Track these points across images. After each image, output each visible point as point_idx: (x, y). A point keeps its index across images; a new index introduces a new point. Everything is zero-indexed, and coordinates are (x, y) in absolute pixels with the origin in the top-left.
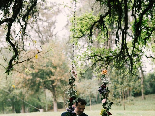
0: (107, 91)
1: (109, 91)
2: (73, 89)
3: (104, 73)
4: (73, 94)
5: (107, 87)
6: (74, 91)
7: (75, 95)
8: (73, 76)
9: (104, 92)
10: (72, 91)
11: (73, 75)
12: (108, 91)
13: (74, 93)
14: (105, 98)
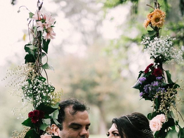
0: (166, 87)
1: (176, 87)
2: (41, 78)
3: (153, 23)
4: (41, 95)
5: (167, 72)
6: (43, 86)
7: (47, 98)
8: (40, 32)
9: (154, 91)
10: (38, 83)
11: (41, 29)
12: (172, 85)
13: (45, 92)
14: (160, 113)
